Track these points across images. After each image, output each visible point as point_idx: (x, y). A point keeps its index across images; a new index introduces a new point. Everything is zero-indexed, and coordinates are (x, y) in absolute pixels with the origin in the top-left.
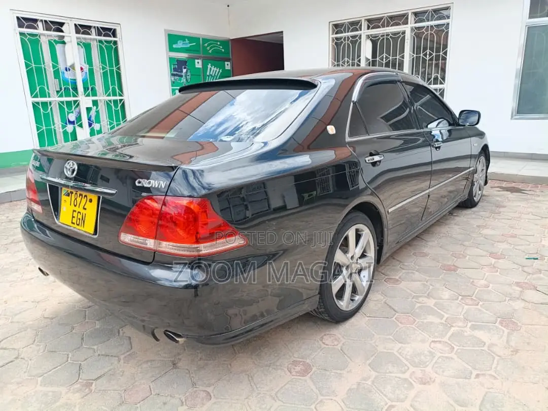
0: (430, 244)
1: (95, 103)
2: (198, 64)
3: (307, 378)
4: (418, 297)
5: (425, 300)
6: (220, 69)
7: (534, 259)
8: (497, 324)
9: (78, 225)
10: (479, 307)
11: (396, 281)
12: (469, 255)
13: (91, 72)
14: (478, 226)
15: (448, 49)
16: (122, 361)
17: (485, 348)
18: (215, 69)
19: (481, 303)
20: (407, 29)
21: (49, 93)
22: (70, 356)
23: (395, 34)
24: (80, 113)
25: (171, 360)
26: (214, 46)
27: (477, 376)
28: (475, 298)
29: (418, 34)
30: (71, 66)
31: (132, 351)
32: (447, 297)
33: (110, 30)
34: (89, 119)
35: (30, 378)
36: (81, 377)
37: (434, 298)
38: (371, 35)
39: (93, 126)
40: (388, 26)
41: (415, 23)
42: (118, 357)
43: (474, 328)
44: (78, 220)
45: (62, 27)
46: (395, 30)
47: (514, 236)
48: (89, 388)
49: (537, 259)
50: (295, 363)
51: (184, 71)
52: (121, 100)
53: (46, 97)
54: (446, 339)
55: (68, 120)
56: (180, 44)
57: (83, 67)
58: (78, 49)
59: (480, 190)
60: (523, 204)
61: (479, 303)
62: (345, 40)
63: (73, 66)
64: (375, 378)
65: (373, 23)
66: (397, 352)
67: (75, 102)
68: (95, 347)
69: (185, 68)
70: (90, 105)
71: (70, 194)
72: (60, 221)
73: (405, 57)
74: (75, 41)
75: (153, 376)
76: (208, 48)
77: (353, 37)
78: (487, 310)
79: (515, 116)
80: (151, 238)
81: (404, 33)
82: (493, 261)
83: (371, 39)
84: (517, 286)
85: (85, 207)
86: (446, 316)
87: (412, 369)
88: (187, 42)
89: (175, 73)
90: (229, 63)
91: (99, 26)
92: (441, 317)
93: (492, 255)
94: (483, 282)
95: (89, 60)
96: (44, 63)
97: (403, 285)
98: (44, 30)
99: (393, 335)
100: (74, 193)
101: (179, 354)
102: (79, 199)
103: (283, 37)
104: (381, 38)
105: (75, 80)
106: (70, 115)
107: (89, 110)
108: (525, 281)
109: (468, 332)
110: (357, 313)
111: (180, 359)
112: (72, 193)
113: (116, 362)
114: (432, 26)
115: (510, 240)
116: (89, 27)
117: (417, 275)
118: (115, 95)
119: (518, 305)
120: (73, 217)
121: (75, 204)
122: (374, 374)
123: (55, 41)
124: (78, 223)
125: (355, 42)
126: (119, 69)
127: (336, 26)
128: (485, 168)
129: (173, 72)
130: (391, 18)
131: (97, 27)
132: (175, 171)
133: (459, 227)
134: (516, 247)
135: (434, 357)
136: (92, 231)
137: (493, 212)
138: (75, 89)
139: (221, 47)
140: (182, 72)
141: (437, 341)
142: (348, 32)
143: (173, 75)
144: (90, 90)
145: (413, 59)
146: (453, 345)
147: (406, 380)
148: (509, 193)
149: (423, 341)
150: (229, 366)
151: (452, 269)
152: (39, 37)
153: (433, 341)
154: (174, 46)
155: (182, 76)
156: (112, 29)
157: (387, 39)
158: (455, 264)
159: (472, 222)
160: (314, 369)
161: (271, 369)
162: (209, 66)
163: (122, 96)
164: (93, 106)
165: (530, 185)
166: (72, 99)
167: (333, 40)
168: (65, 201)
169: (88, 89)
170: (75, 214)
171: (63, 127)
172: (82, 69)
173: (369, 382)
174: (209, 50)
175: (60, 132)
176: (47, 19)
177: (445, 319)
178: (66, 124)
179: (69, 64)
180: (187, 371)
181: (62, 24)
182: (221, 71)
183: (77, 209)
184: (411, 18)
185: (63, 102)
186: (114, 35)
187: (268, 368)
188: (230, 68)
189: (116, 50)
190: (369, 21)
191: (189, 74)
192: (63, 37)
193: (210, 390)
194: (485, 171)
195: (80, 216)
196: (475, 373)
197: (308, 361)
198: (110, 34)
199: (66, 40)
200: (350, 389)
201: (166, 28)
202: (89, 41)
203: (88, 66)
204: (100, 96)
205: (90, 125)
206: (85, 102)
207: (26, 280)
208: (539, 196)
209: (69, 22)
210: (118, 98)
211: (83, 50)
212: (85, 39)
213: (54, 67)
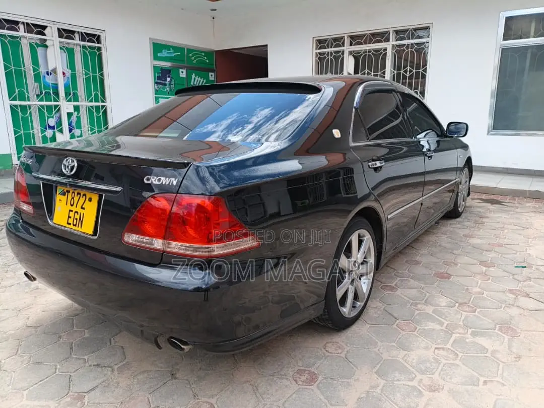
0: (421, 252)
1: (77, 108)
2: (183, 74)
3: (314, 387)
4: (416, 304)
5: (424, 307)
6: (204, 80)
7: (523, 267)
8: (496, 331)
9: (75, 225)
10: (476, 313)
11: (393, 289)
12: (461, 264)
13: (74, 77)
14: (466, 236)
15: (428, 66)
16: (116, 372)
17: (489, 354)
18: (199, 79)
19: (478, 310)
20: (389, 47)
21: (28, 97)
22: (58, 367)
23: (376, 51)
24: (60, 118)
25: (168, 371)
26: (199, 57)
27: (485, 382)
28: (472, 306)
29: (399, 51)
30: (52, 70)
31: (126, 360)
32: (444, 304)
33: (94, 36)
34: (70, 124)
35: (14, 391)
36: (71, 388)
37: (432, 305)
38: (353, 51)
39: (73, 131)
40: (370, 43)
41: (396, 41)
42: (111, 367)
43: (474, 334)
44: (75, 221)
45: (44, 30)
46: (377, 47)
47: (500, 245)
48: (82, 402)
49: (525, 267)
50: (300, 372)
51: (168, 79)
52: (103, 106)
53: (26, 101)
54: (449, 346)
55: (48, 124)
56: (165, 53)
57: (65, 72)
58: (61, 52)
59: (463, 201)
60: (504, 215)
61: (476, 310)
62: (328, 55)
63: (54, 71)
64: (383, 386)
65: (356, 39)
66: (403, 359)
67: (56, 106)
68: (86, 357)
69: (169, 77)
70: (72, 110)
71: (67, 194)
72: (54, 222)
73: (386, 73)
74: (57, 46)
75: (151, 387)
76: (193, 58)
77: (336, 52)
78: (484, 316)
79: (491, 131)
80: (160, 238)
81: (385, 49)
82: (484, 269)
83: (353, 56)
84: (510, 293)
85: (83, 207)
86: (446, 323)
87: (419, 377)
88: (172, 51)
89: (159, 81)
90: (213, 74)
91: (83, 31)
92: (441, 324)
93: (482, 263)
94: (477, 289)
95: (72, 65)
96: (24, 66)
97: (399, 292)
98: (25, 32)
99: (396, 342)
100: (71, 192)
101: (177, 364)
102: (76, 198)
103: (267, 51)
104: (364, 54)
105: (57, 84)
106: (50, 119)
107: (69, 115)
108: (518, 288)
109: (469, 339)
110: (358, 321)
111: (178, 370)
112: (68, 192)
113: (109, 373)
114: (412, 44)
115: (497, 249)
116: (73, 32)
117: (412, 282)
118: (97, 101)
119: (514, 311)
120: (69, 217)
121: (72, 204)
122: (382, 382)
123: (36, 44)
124: (75, 223)
125: (338, 59)
126: (102, 75)
127: (320, 41)
128: (468, 180)
129: (157, 81)
130: (373, 35)
131: (81, 32)
132: (187, 168)
133: (446, 236)
134: (504, 256)
135: (440, 363)
137: (476, 222)
138: (57, 94)
139: (205, 58)
140: (166, 80)
141: (440, 348)
142: (331, 48)
143: (156, 83)
144: (72, 95)
145: (394, 75)
146: (456, 351)
147: (414, 388)
148: (490, 204)
149: (427, 348)
150: (232, 377)
151: (446, 276)
152: (20, 39)
153: (436, 348)
154: (159, 55)
155: (165, 85)
156: (96, 35)
157: (369, 55)
158: (448, 272)
159: (458, 231)
160: (320, 378)
161: (275, 379)
162: (193, 76)
163: (104, 102)
164: (75, 111)
165: (508, 198)
166: (53, 103)
167: (317, 55)
168: (60, 200)
169: (70, 94)
170: (72, 214)
171: (42, 132)
172: (64, 73)
173: (378, 390)
174: (193, 60)
175: (39, 137)
176: (29, 22)
177: (445, 325)
178: (46, 129)
179: (50, 68)
180: (187, 382)
181: (45, 27)
182: (205, 81)
183: (74, 208)
184: (392, 36)
185: (43, 107)
186: (99, 41)
187: (272, 377)
188: (213, 79)
189: (100, 56)
190: (352, 37)
191: (173, 83)
192: (45, 40)
193: (213, 401)
194: (468, 183)
196: (482, 379)
197: (313, 370)
198: (95, 40)
199: (48, 43)
200: (360, 399)
201: (152, 37)
202: (72, 46)
203: (70, 71)
204: (82, 102)
205: (70, 130)
206: (66, 107)
208: (517, 207)
209: (52, 26)
210: (100, 104)
211: (65, 55)
212: (68, 43)
213: (34, 70)
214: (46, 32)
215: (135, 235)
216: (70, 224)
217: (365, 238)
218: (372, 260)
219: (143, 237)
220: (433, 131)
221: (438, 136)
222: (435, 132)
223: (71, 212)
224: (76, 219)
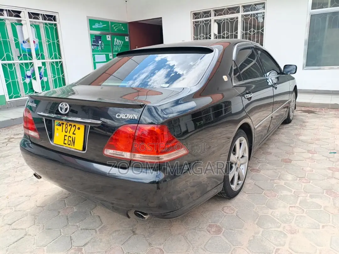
0: (271, 146)
1: (44, 64)
2: (109, 38)
3: (221, 235)
4: (273, 180)
5: (278, 181)
6: (122, 41)
7: (334, 153)
8: (324, 194)
9: (70, 145)
10: (311, 184)
11: (258, 171)
12: (296, 152)
13: (40, 44)
14: (296, 135)
15: (264, 28)
16: (98, 233)
17: (322, 209)
18: (119, 41)
19: (311, 182)
20: (239, 16)
21: (13, 58)
22: (62, 231)
23: (231, 19)
24: (34, 71)
25: (130, 230)
26: (119, 27)
27: (323, 227)
28: (307, 179)
29: (245, 18)
30: (27, 40)
31: (103, 225)
32: (290, 179)
33: (52, 16)
34: (40, 74)
35: (38, 248)
36: (73, 244)
37: (283, 180)
38: (217, 20)
39: (42, 78)
40: (227, 14)
41: (244, 12)
42: (94, 230)
43: (311, 197)
44: (69, 142)
45: (20, 14)
46: (233, 17)
47: (318, 140)
48: (81, 252)
49: (336, 153)
50: (210, 226)
51: (100, 42)
52: (60, 62)
53: (11, 60)
54: (297, 205)
55: (27, 75)
56: (97, 26)
57: (35, 41)
58: (31, 28)
59: (293, 113)
60: (317, 120)
61: (310, 181)
62: (201, 23)
63: (28, 40)
64: (263, 232)
65: (218, 12)
66: (271, 214)
67: (31, 63)
68: (78, 224)
69: (100, 40)
70: (41, 65)
71: (62, 125)
72: (54, 142)
73: (238, 33)
74: (29, 24)
75: (121, 241)
76: (114, 28)
77: (205, 21)
78: (316, 185)
79: (305, 67)
80: (128, 152)
81: (237, 18)
82: (311, 155)
83: (217, 23)
84: (329, 170)
85: (74, 133)
86: (293, 190)
87: (283, 225)
88: (101, 24)
89: (94, 44)
90: (128, 37)
91: (44, 14)
92: (291, 191)
93: (309, 151)
94: (308, 169)
95: (39, 36)
96: (8, 38)
97: (262, 172)
98: (8, 16)
99: (265, 204)
100: (65, 124)
101: (135, 225)
102: (69, 128)
103: (162, 21)
104: (223, 22)
105: (30, 49)
106: (27, 72)
107: (40, 68)
108: (333, 166)
109: (309, 200)
110: (240, 192)
111: (136, 229)
112: (63, 124)
113: (94, 233)
114: (254, 14)
115: (317, 142)
116: (38, 14)
117: (269, 166)
118: (56, 58)
119: (333, 181)
120: (65, 140)
121: (66, 131)
122: (261, 230)
123: (15, 23)
124: (69, 143)
125: (208, 24)
126: (58, 41)
127: (195, 14)
128: (295, 99)
129: (92, 44)
130: (229, 9)
131: (43, 15)
132: (143, 108)
133: (284, 135)
134: (322, 146)
135: (294, 216)
136: (81, 148)
137: (301, 125)
138: (30, 55)
139: (122, 27)
140: (98, 43)
141: (293, 206)
142: (203, 18)
143: (93, 45)
144: (40, 55)
145: (243, 34)
146: (303, 208)
147: (281, 232)
148: (307, 114)
149: (285, 207)
150: (169, 231)
151: (288, 161)
152: (5, 21)
153: (290, 207)
154: (93, 27)
155: (98, 46)
156: (53, 16)
157: (227, 22)
158: (289, 158)
159: (292, 132)
160: (224, 229)
161: (196, 231)
162: (115, 39)
163: (61, 59)
164: (43, 66)
165: (318, 109)
166: (28, 61)
167: (193, 23)
168: (57, 129)
169: (39, 55)
170: (66, 138)
171: (23, 80)
172: (34, 42)
173: (260, 235)
174: (115, 29)
175: (21, 83)
176: (10, 9)
177: (293, 192)
178: (26, 78)
179: (25, 39)
180: (143, 236)
181: (20, 12)
182: (123, 42)
183: (68, 134)
184: (241, 9)
185: (22, 64)
186: (55, 20)
187: (194, 230)
188: (128, 41)
189: (56, 29)
190: (215, 11)
191: (103, 44)
192: (21, 21)
193: (162, 247)
194: (295, 101)
195: (71, 139)
196: (321, 225)
197: (218, 224)
198: (52, 19)
199: (22, 22)
200: (250, 241)
201: (88, 16)
202: (38, 23)
203: (38, 40)
204: (47, 59)
205: (41, 78)
206: (37, 63)
207: (18, 182)
208: (324, 115)
209: (25, 11)
210: (58, 60)
211: (34, 30)
212: (35, 22)
213: (15, 40)
214: (21, 15)
215: (111, 150)
216: (66, 144)
217: (243, 142)
218: (247, 155)
219: (116, 151)
220: (275, 70)
221: (278, 74)
222: (276, 71)
223: (66, 137)
224: (70, 141)
